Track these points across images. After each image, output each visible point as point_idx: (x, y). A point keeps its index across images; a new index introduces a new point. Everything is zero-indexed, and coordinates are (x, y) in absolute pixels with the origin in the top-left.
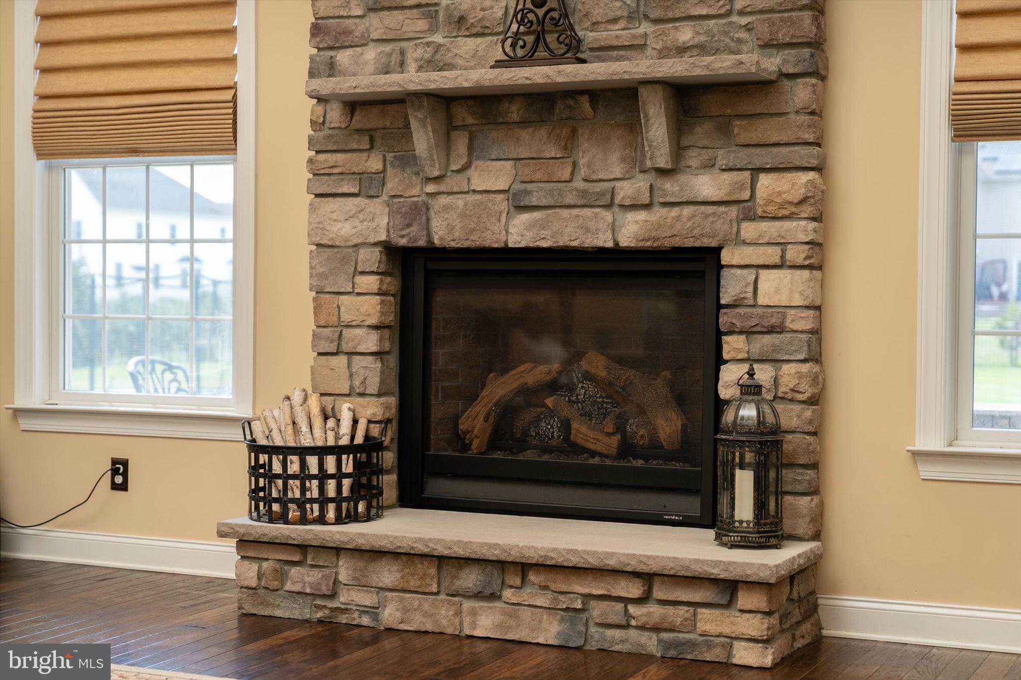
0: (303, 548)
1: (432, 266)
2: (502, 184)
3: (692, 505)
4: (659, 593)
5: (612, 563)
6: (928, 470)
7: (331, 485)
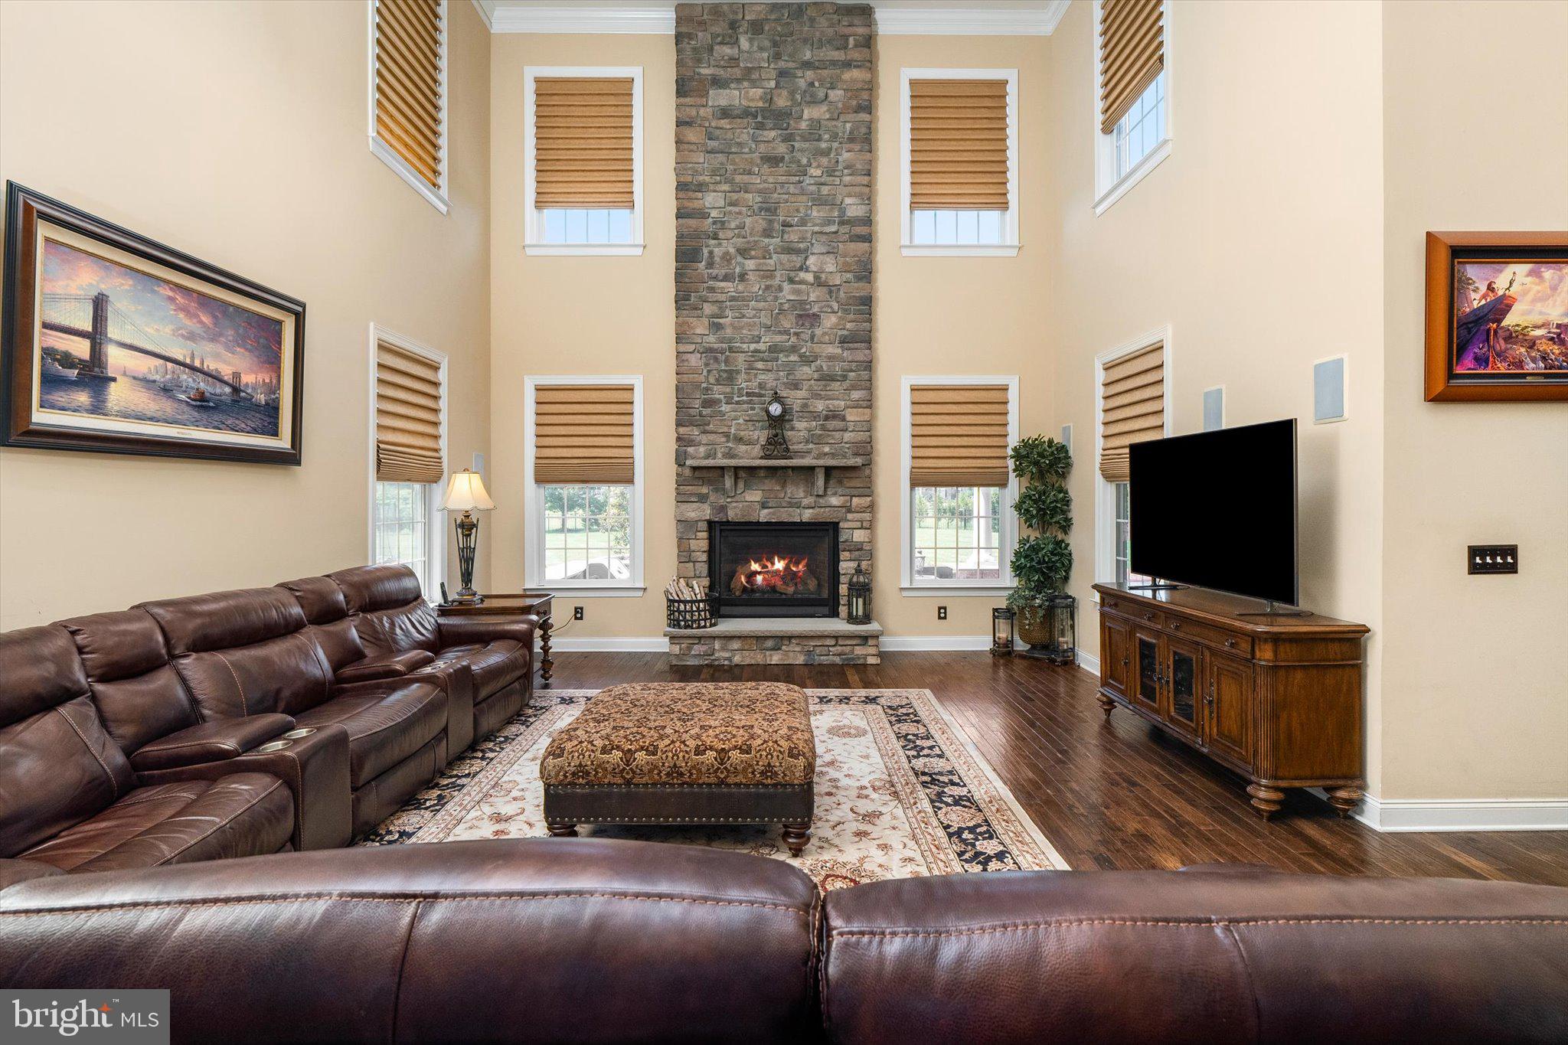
0: (700, 638)
1: (722, 527)
2: (758, 499)
3: (826, 610)
4: (840, 643)
5: (826, 633)
6: (905, 594)
7: (703, 613)
